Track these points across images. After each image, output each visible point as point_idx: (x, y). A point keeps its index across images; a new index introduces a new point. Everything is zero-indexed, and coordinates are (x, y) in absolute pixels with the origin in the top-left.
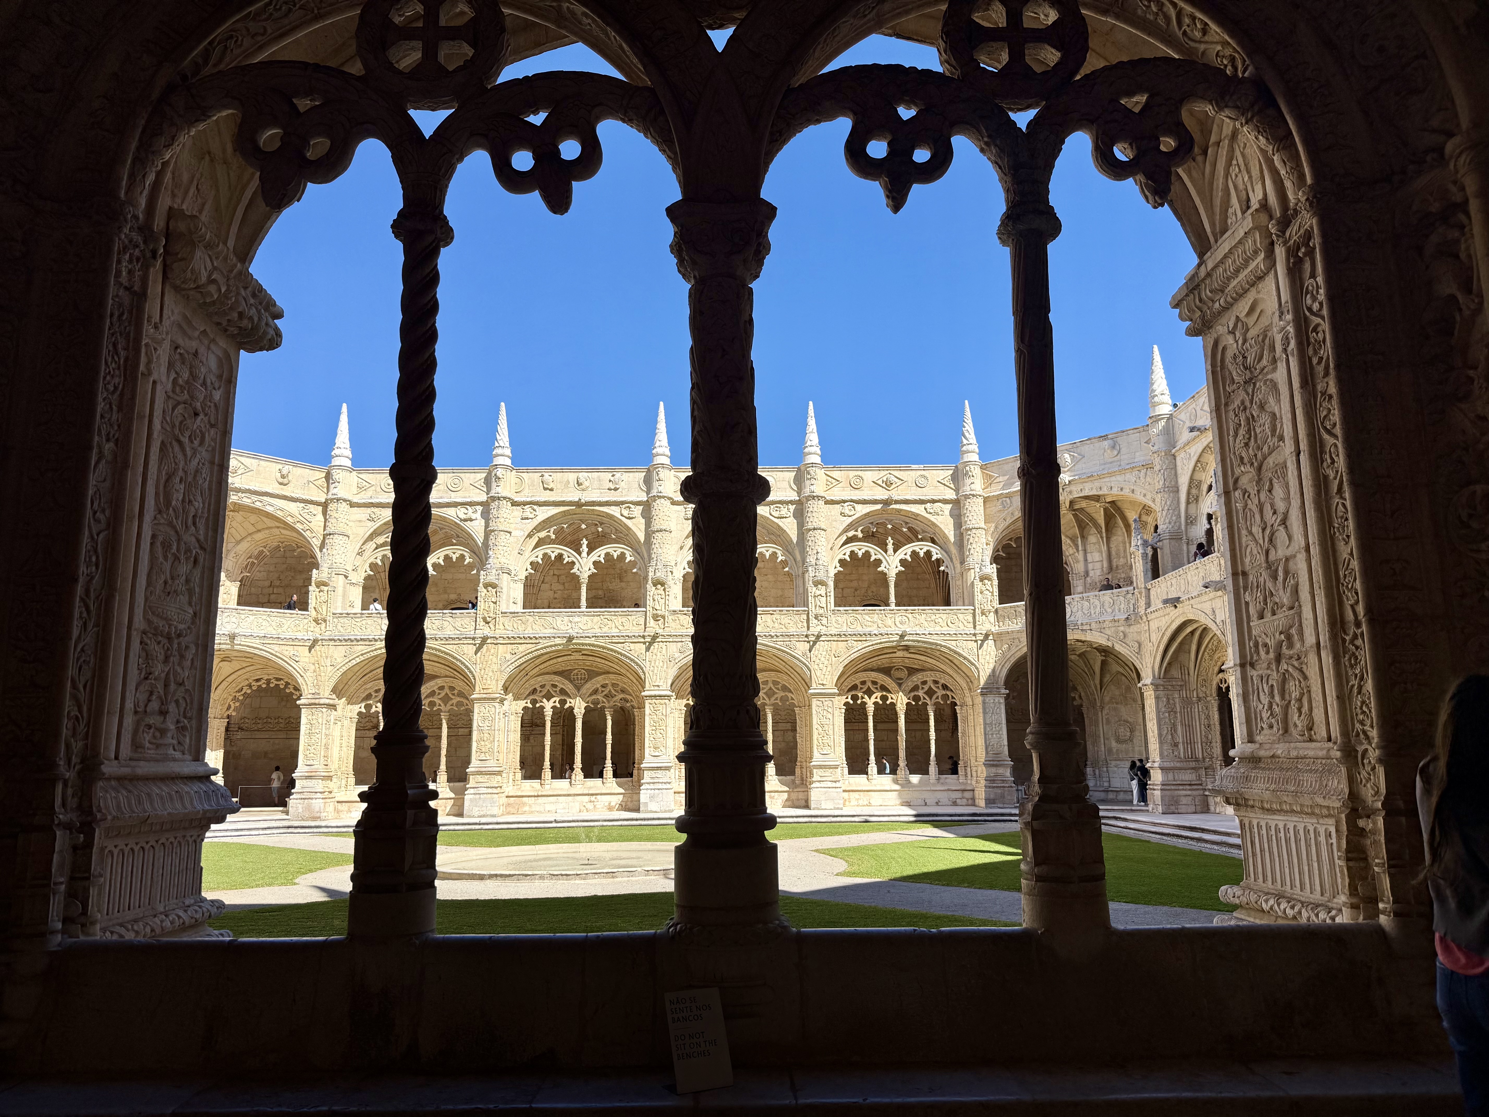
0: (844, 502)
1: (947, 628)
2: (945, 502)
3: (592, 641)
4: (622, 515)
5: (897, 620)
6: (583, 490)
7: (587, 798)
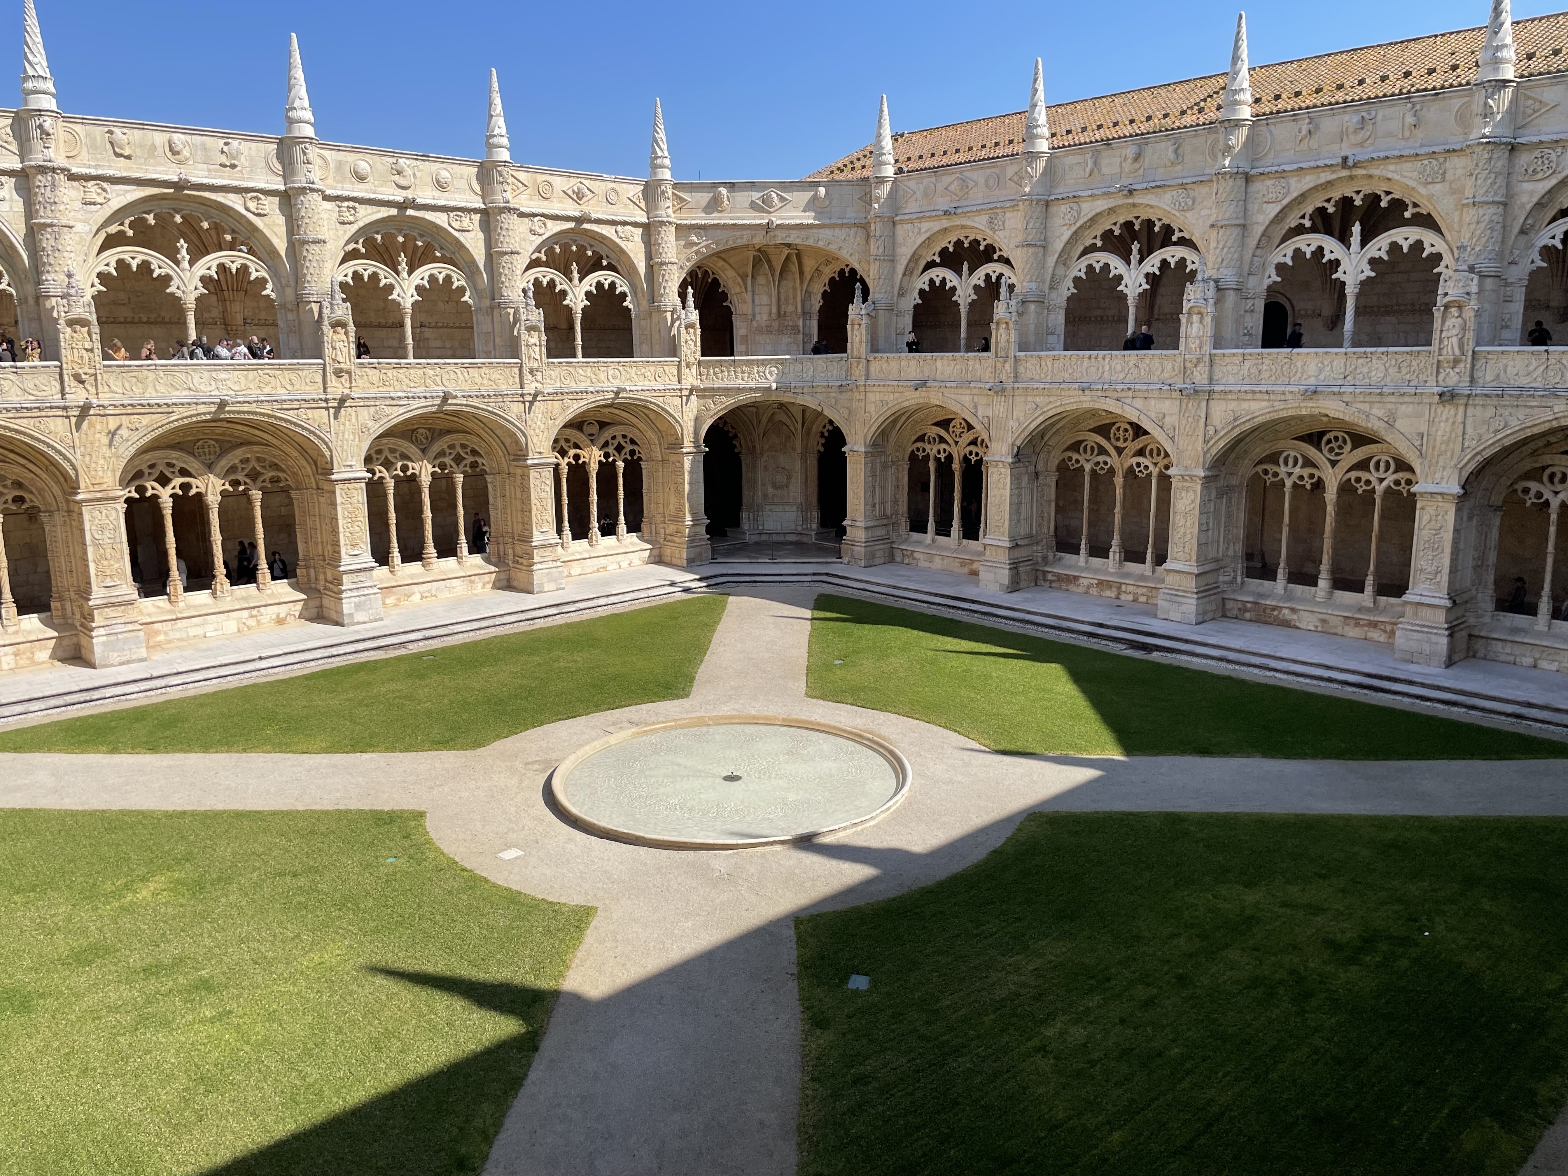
0: (535, 215)
1: (654, 382)
2: (635, 225)
3: (253, 408)
4: (247, 209)
5: (610, 373)
6: (181, 163)
7: (245, 613)
